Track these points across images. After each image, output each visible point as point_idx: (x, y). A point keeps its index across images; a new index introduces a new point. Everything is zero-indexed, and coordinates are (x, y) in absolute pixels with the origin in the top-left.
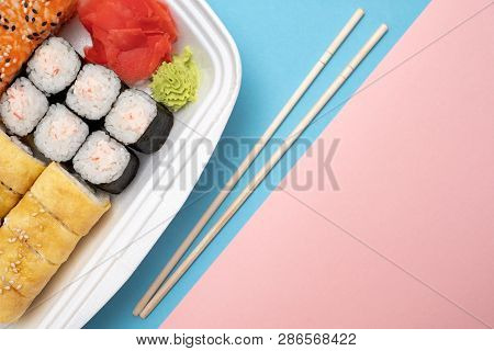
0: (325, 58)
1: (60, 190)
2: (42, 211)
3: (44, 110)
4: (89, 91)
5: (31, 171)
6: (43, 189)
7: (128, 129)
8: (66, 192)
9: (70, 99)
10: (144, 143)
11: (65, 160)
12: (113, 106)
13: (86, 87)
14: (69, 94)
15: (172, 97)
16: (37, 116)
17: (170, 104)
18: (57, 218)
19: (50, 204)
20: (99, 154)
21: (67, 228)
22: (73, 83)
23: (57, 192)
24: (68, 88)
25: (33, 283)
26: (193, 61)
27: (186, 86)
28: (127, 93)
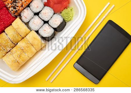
0: (100, 14)
1: (34, 38)
2: (28, 42)
3: (32, 17)
4: (46, 13)
5: (27, 32)
6: (30, 37)
7: (55, 24)
8: (36, 38)
9: (40, 15)
10: (58, 28)
11: (37, 30)
12: (51, 18)
13: (45, 12)
14: (40, 14)
15: (67, 18)
16: (31, 18)
17: (66, 19)
18: (32, 45)
19: (31, 41)
20: (46, 29)
21: (34, 48)
22: (41, 11)
23: (33, 38)
24: (40, 12)
25: (23, 61)
26: (73, 10)
27: (71, 15)
28: (55, 15)
